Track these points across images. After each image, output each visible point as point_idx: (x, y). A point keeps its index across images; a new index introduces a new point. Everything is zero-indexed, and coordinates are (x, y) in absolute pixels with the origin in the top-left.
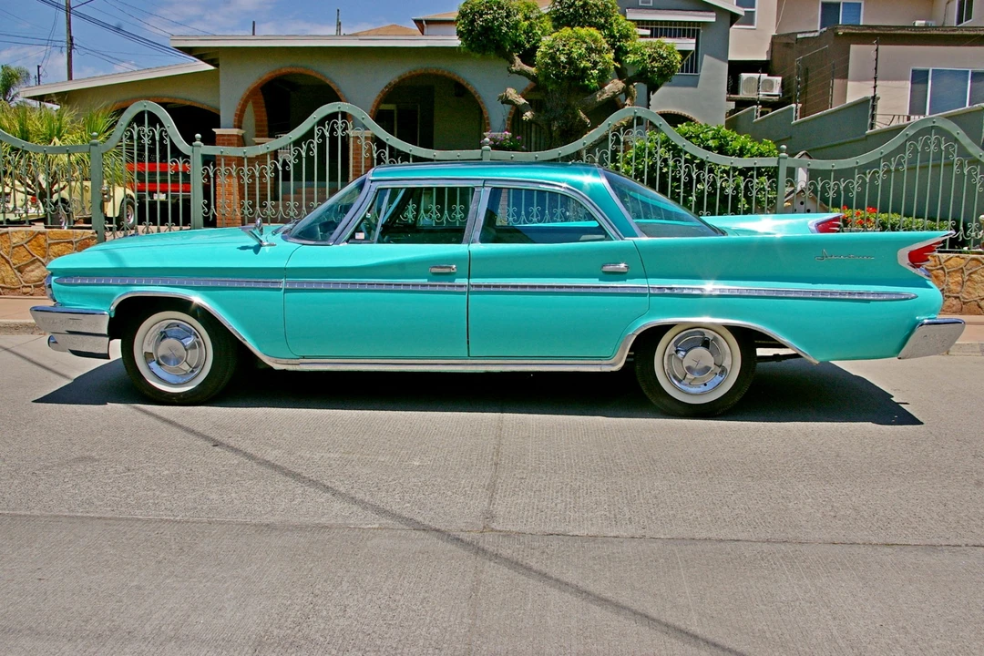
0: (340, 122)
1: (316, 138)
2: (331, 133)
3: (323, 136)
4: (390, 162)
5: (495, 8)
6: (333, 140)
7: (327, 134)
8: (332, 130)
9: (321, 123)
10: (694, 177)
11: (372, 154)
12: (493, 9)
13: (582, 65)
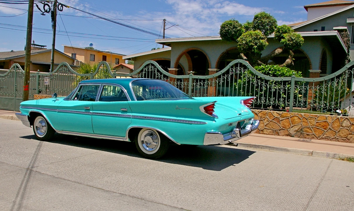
0: (150, 66)
1: (144, 71)
2: (148, 70)
3: (146, 71)
4: (163, 79)
5: (229, 26)
6: (148, 72)
7: (147, 70)
8: (148, 69)
9: (145, 67)
10: (259, 84)
11: (158, 76)
12: (228, 26)
13: (250, 45)
